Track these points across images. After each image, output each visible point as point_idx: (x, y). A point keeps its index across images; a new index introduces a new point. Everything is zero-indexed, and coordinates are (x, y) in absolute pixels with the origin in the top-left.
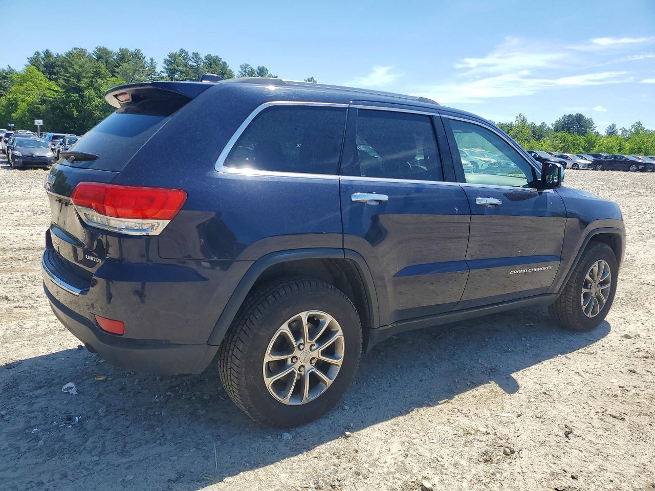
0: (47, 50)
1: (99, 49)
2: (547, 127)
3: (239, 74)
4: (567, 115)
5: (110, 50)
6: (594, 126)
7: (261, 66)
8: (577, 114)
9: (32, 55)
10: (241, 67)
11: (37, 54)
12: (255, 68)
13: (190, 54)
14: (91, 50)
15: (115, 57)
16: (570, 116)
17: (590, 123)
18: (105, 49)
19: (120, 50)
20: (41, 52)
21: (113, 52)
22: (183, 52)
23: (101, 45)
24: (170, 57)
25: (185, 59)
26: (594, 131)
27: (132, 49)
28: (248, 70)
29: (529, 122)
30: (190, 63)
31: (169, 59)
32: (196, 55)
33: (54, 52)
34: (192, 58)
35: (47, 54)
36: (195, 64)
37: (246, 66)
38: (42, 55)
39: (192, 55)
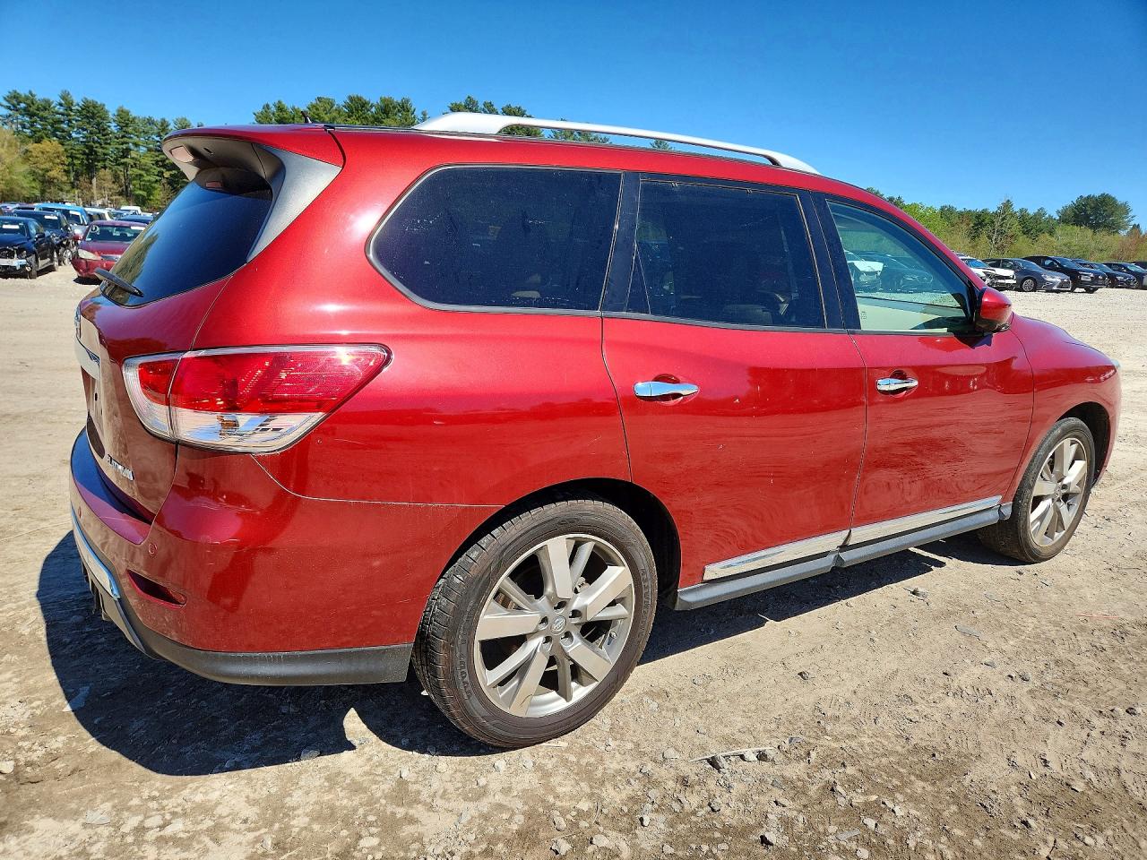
0: (279, 102)
1: (351, 99)
2: (1047, 216)
4: (1085, 195)
5: (367, 100)
6: (1132, 214)
8: (1102, 195)
9: (259, 109)
11: (267, 107)
13: (482, 105)
14: (340, 100)
15: (373, 110)
16: (1089, 198)
17: (1125, 209)
18: (360, 99)
19: (381, 99)
20: (271, 105)
21: (372, 102)
22: (472, 101)
23: (354, 94)
26: (1132, 223)
27: (397, 99)
29: (1016, 208)
32: (490, 105)
33: (288, 105)
34: (485, 109)
35: (281, 109)
38: (273, 109)
39: (484, 106)
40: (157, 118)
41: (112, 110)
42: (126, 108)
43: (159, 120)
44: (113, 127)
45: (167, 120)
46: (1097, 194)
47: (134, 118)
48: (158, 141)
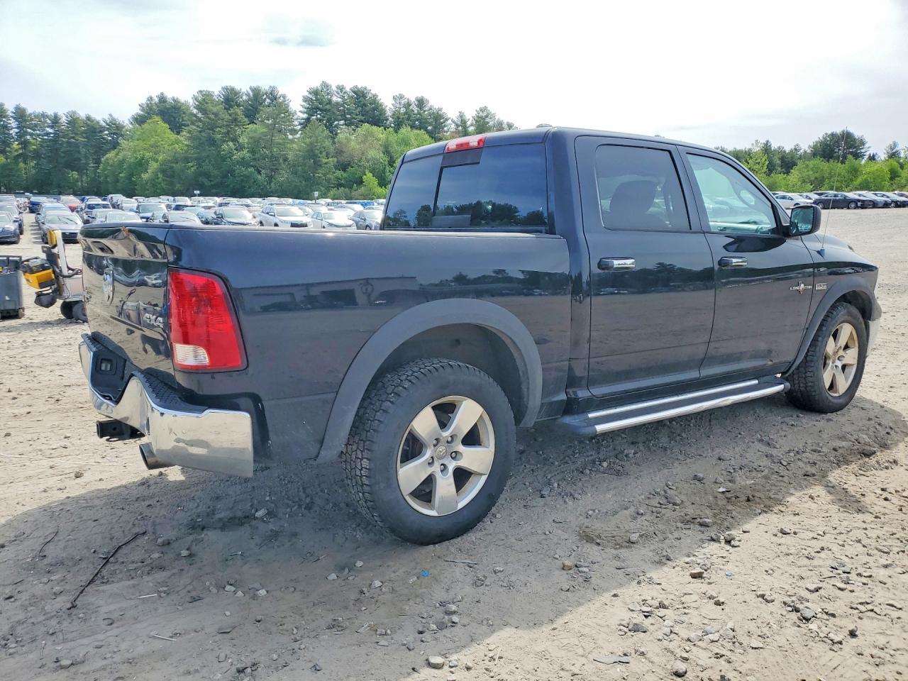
0: (162, 94)
1: (226, 89)
2: (802, 151)
3: (393, 107)
4: (829, 133)
5: (239, 89)
6: (867, 146)
7: (419, 96)
8: (843, 132)
9: (144, 101)
10: (394, 98)
11: (150, 99)
12: (413, 99)
13: (334, 88)
14: (216, 91)
15: (245, 97)
16: (832, 134)
17: (862, 143)
18: (233, 89)
19: (251, 88)
20: (154, 97)
21: (242, 91)
22: (325, 85)
24: (310, 93)
25: (328, 94)
26: (867, 153)
27: (266, 87)
28: (403, 102)
29: (775, 146)
30: (335, 99)
31: (308, 95)
32: (341, 88)
33: (169, 95)
34: (337, 92)
35: (162, 99)
36: (340, 100)
37: (401, 97)
38: (157, 100)
39: (336, 89)
40: (50, 112)
41: (10, 108)
42: (23, 105)
43: (53, 115)
44: (13, 123)
45: (59, 114)
46: (838, 130)
47: (30, 115)
48: (52, 133)
